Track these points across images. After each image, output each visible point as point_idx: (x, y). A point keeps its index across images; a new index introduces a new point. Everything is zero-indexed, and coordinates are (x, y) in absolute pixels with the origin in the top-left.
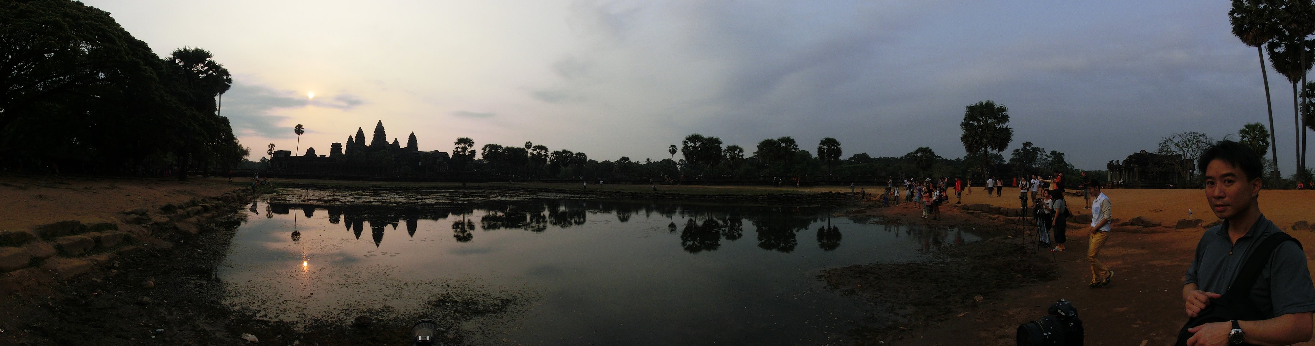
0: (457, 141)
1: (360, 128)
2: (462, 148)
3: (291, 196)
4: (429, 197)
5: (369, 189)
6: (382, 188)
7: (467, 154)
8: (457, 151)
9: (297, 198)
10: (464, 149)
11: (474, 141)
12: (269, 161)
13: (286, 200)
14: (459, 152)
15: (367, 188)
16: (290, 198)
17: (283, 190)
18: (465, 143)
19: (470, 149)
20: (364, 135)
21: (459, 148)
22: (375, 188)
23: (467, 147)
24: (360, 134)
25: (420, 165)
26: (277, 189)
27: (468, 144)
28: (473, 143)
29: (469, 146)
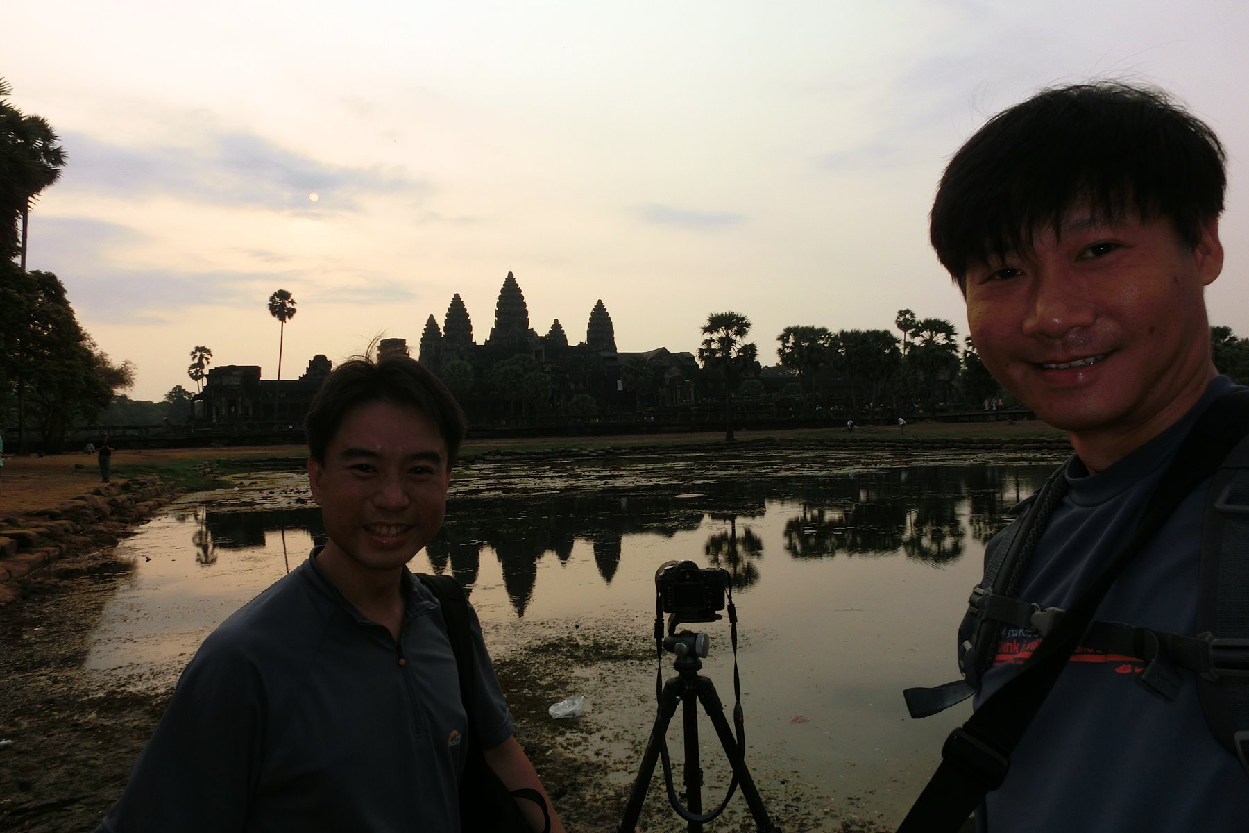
0: (707, 324)
1: (457, 297)
2: (721, 340)
3: (265, 493)
4: (630, 472)
5: (484, 460)
6: (518, 457)
7: (734, 355)
8: (709, 349)
9: (285, 495)
10: (727, 343)
11: (749, 319)
12: (196, 397)
13: (252, 503)
14: (715, 351)
15: (477, 457)
16: (264, 498)
17: (245, 478)
18: (728, 327)
19: (740, 342)
20: (468, 315)
21: (714, 341)
22: (499, 457)
23: (733, 337)
24: (458, 311)
25: (620, 388)
26: (224, 478)
27: (736, 328)
28: (748, 325)
29: (737, 333)
